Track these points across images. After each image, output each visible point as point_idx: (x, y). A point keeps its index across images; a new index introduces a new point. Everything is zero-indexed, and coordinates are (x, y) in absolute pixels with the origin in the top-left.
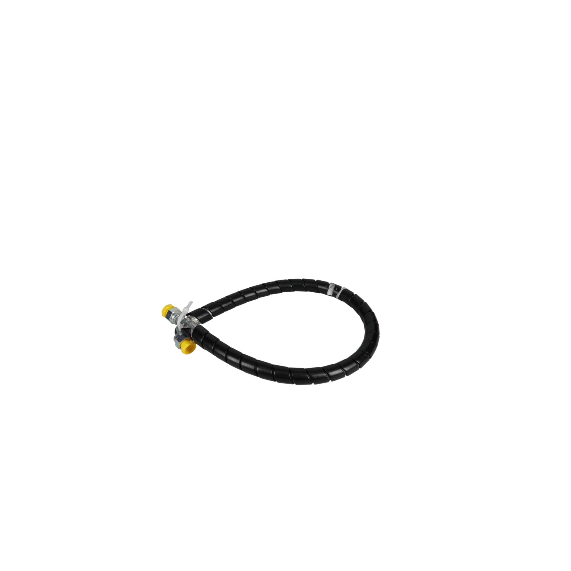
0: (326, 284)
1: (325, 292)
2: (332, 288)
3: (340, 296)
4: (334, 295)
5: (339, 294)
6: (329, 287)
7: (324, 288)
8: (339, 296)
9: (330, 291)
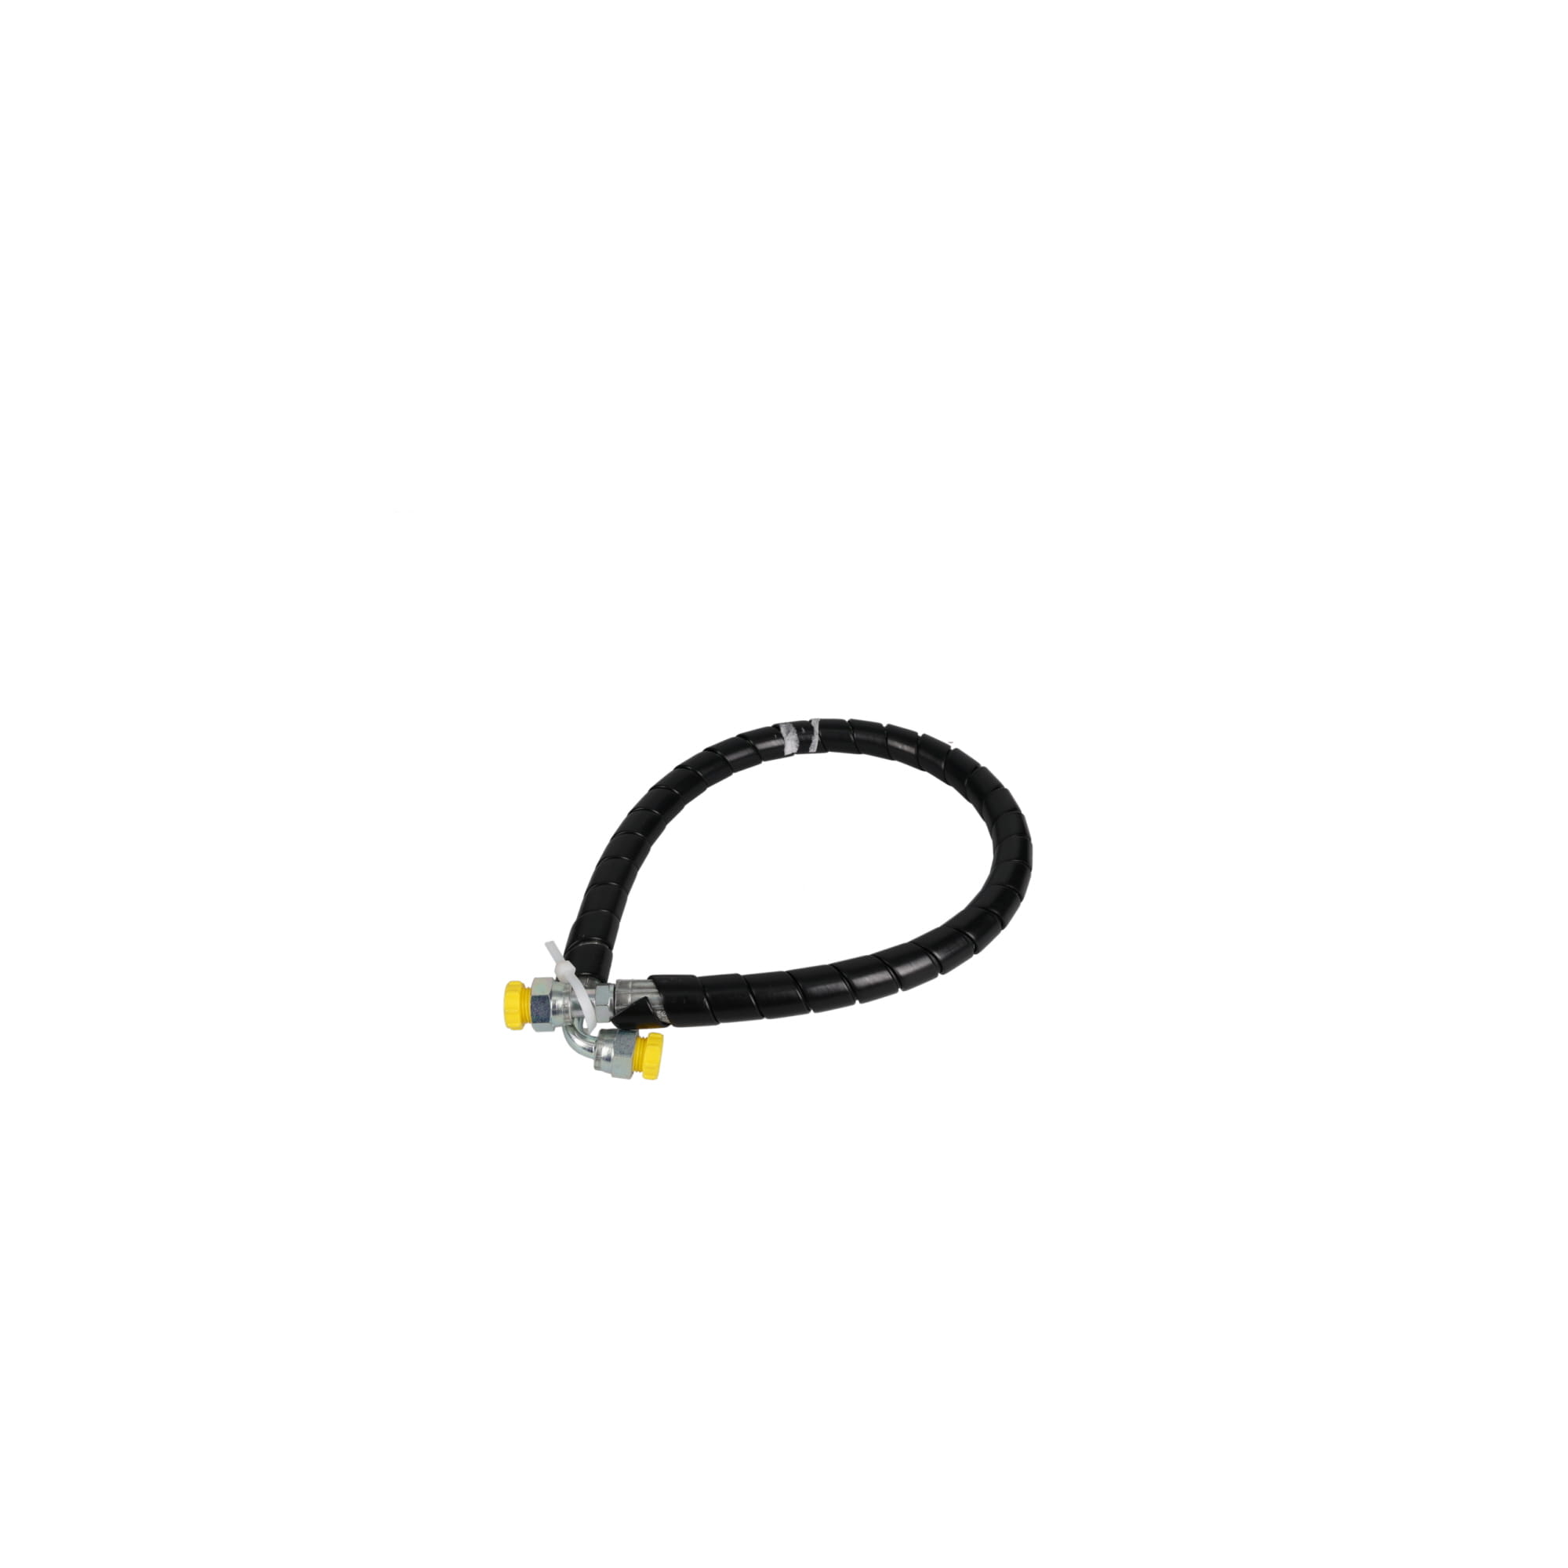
0: (774, 732)
1: (778, 753)
2: (791, 733)
3: (819, 742)
4: (804, 748)
5: (816, 740)
6: (784, 735)
7: (774, 743)
8: (817, 744)
9: (791, 743)
